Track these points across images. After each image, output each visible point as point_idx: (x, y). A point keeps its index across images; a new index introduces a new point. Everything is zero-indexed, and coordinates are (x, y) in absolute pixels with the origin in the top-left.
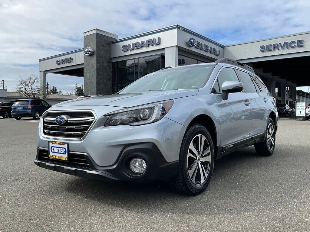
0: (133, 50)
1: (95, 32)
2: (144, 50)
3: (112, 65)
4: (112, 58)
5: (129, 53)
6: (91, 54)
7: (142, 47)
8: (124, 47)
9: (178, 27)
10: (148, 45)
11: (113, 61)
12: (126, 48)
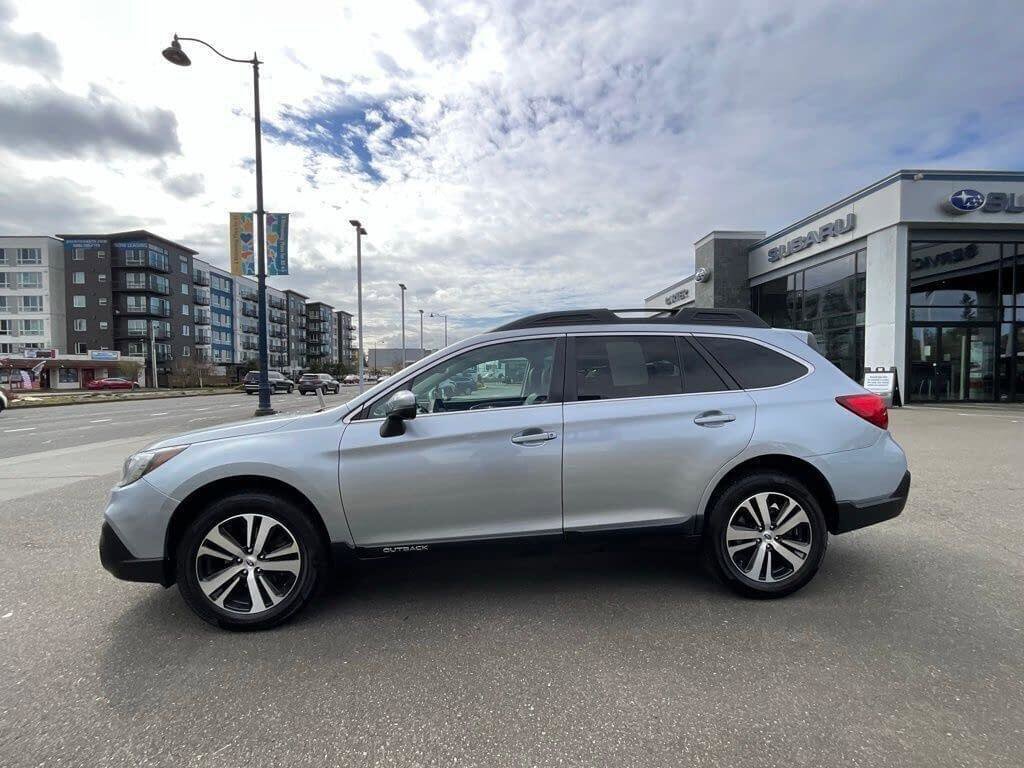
0: (790, 254)
1: (712, 237)
2: (816, 249)
3: (749, 293)
4: (750, 280)
5: (784, 262)
6: (706, 280)
7: (809, 245)
8: (772, 252)
9: (907, 176)
10: (825, 238)
11: (754, 284)
12: (775, 256)
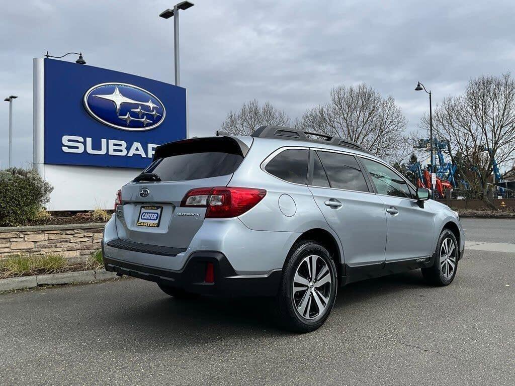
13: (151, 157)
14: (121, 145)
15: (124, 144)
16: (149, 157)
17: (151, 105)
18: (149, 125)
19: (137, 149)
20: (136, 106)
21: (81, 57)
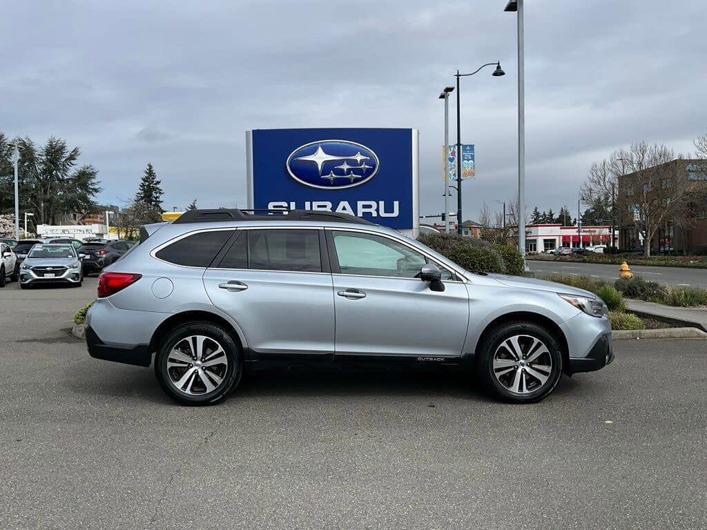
13: (361, 216)
14: (325, 206)
15: (329, 205)
16: (359, 216)
17: (359, 158)
18: (356, 180)
19: (344, 209)
20: (341, 162)
21: (499, 67)
